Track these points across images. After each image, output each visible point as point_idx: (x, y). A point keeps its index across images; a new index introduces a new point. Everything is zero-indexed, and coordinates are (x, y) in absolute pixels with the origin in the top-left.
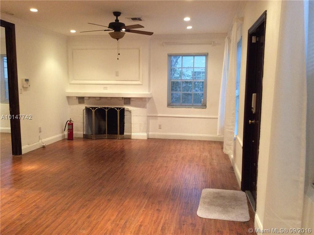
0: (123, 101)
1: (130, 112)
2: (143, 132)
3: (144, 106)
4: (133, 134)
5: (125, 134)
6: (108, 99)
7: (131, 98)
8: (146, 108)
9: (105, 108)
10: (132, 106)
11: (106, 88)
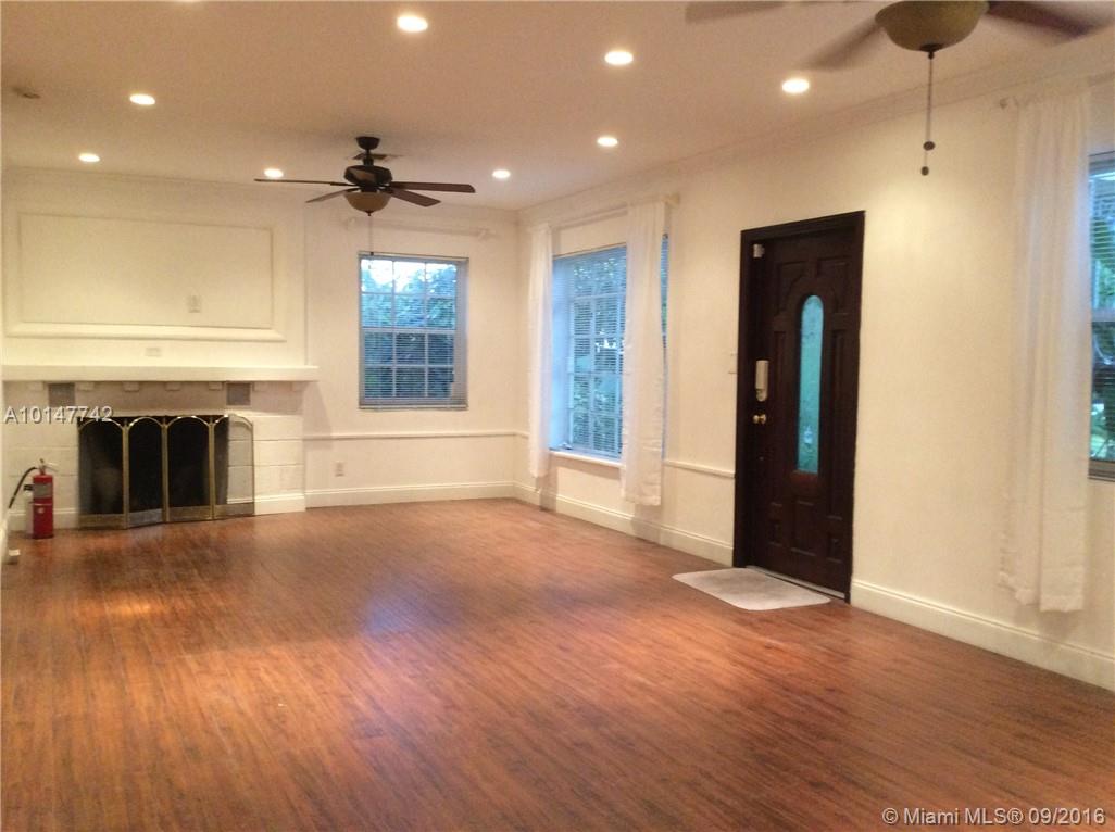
0: (223, 395)
1: (248, 427)
2: (291, 489)
3: (293, 409)
4: (258, 499)
5: (231, 500)
6: (169, 387)
7: (253, 383)
8: (300, 414)
9: (160, 419)
10: (254, 409)
11: (157, 350)
